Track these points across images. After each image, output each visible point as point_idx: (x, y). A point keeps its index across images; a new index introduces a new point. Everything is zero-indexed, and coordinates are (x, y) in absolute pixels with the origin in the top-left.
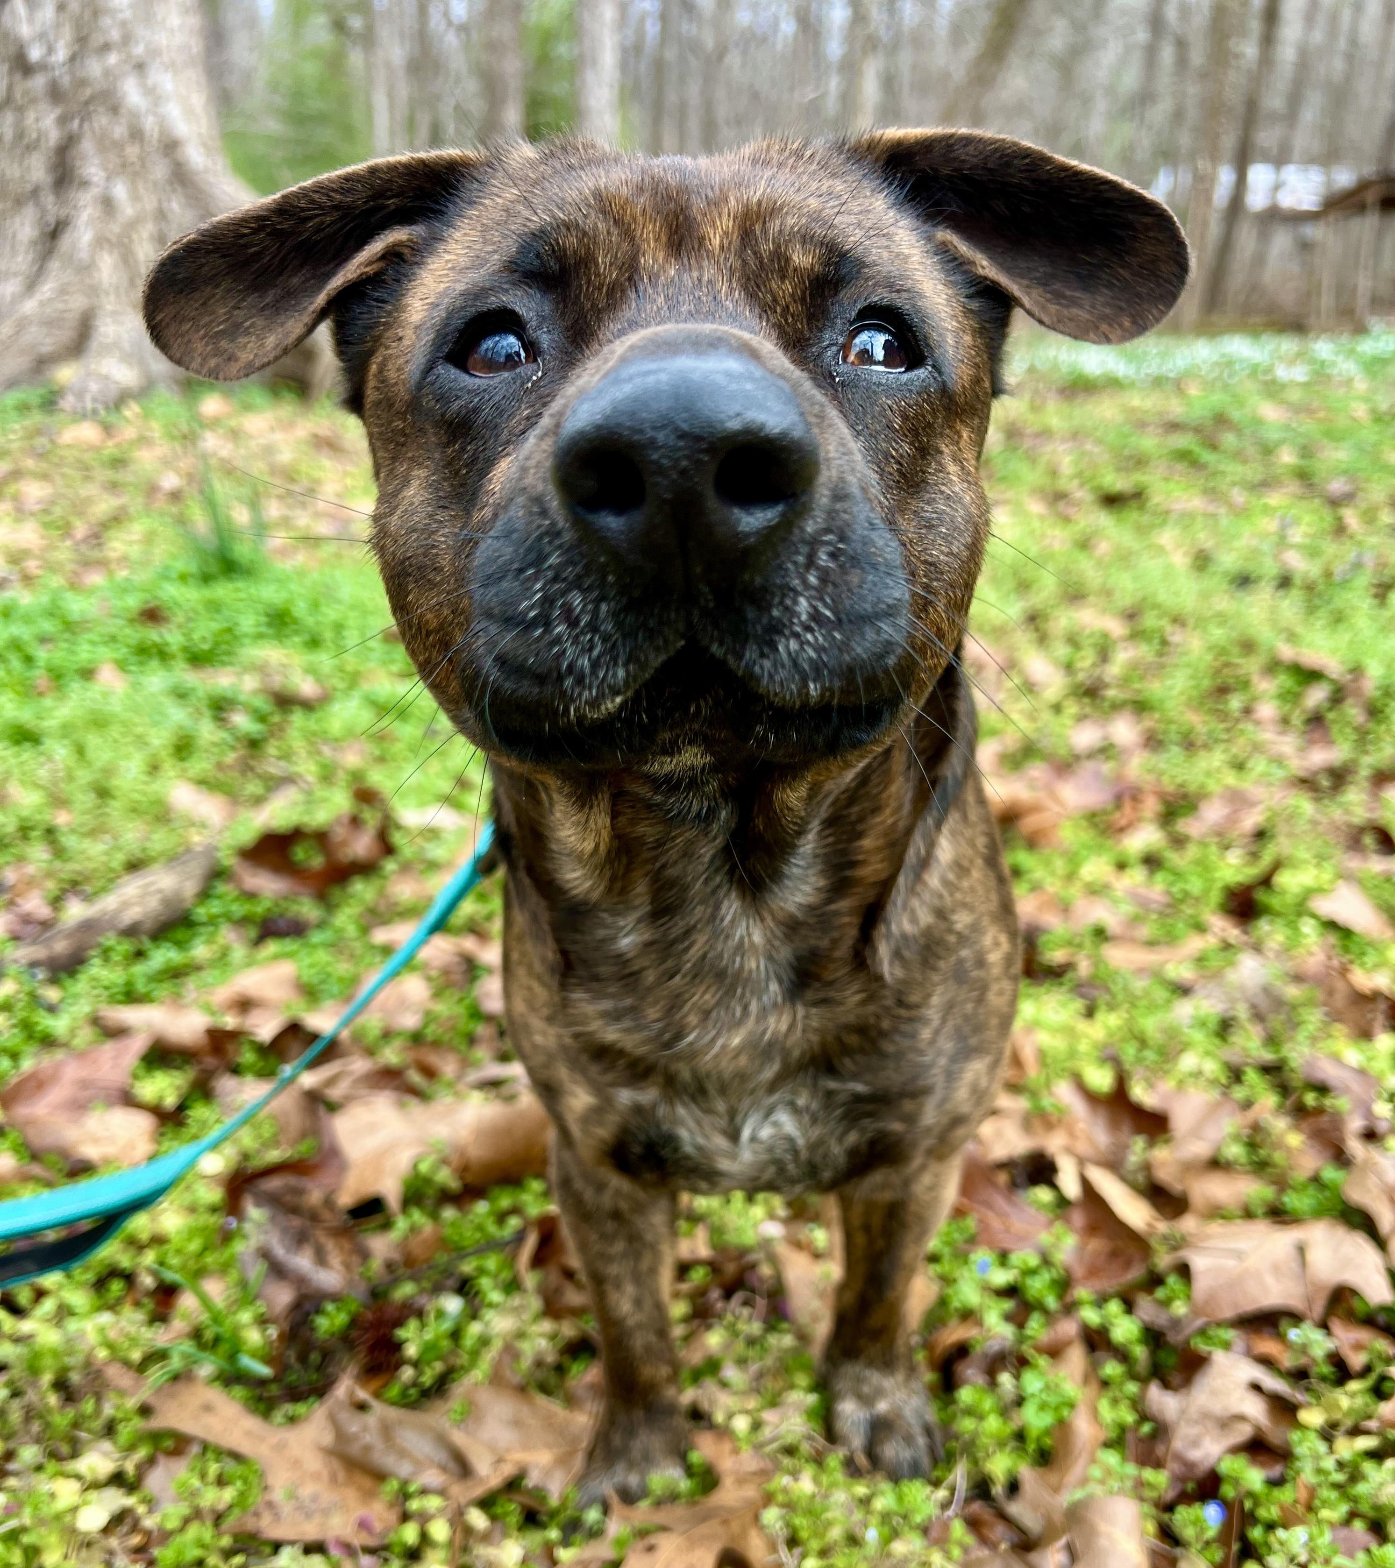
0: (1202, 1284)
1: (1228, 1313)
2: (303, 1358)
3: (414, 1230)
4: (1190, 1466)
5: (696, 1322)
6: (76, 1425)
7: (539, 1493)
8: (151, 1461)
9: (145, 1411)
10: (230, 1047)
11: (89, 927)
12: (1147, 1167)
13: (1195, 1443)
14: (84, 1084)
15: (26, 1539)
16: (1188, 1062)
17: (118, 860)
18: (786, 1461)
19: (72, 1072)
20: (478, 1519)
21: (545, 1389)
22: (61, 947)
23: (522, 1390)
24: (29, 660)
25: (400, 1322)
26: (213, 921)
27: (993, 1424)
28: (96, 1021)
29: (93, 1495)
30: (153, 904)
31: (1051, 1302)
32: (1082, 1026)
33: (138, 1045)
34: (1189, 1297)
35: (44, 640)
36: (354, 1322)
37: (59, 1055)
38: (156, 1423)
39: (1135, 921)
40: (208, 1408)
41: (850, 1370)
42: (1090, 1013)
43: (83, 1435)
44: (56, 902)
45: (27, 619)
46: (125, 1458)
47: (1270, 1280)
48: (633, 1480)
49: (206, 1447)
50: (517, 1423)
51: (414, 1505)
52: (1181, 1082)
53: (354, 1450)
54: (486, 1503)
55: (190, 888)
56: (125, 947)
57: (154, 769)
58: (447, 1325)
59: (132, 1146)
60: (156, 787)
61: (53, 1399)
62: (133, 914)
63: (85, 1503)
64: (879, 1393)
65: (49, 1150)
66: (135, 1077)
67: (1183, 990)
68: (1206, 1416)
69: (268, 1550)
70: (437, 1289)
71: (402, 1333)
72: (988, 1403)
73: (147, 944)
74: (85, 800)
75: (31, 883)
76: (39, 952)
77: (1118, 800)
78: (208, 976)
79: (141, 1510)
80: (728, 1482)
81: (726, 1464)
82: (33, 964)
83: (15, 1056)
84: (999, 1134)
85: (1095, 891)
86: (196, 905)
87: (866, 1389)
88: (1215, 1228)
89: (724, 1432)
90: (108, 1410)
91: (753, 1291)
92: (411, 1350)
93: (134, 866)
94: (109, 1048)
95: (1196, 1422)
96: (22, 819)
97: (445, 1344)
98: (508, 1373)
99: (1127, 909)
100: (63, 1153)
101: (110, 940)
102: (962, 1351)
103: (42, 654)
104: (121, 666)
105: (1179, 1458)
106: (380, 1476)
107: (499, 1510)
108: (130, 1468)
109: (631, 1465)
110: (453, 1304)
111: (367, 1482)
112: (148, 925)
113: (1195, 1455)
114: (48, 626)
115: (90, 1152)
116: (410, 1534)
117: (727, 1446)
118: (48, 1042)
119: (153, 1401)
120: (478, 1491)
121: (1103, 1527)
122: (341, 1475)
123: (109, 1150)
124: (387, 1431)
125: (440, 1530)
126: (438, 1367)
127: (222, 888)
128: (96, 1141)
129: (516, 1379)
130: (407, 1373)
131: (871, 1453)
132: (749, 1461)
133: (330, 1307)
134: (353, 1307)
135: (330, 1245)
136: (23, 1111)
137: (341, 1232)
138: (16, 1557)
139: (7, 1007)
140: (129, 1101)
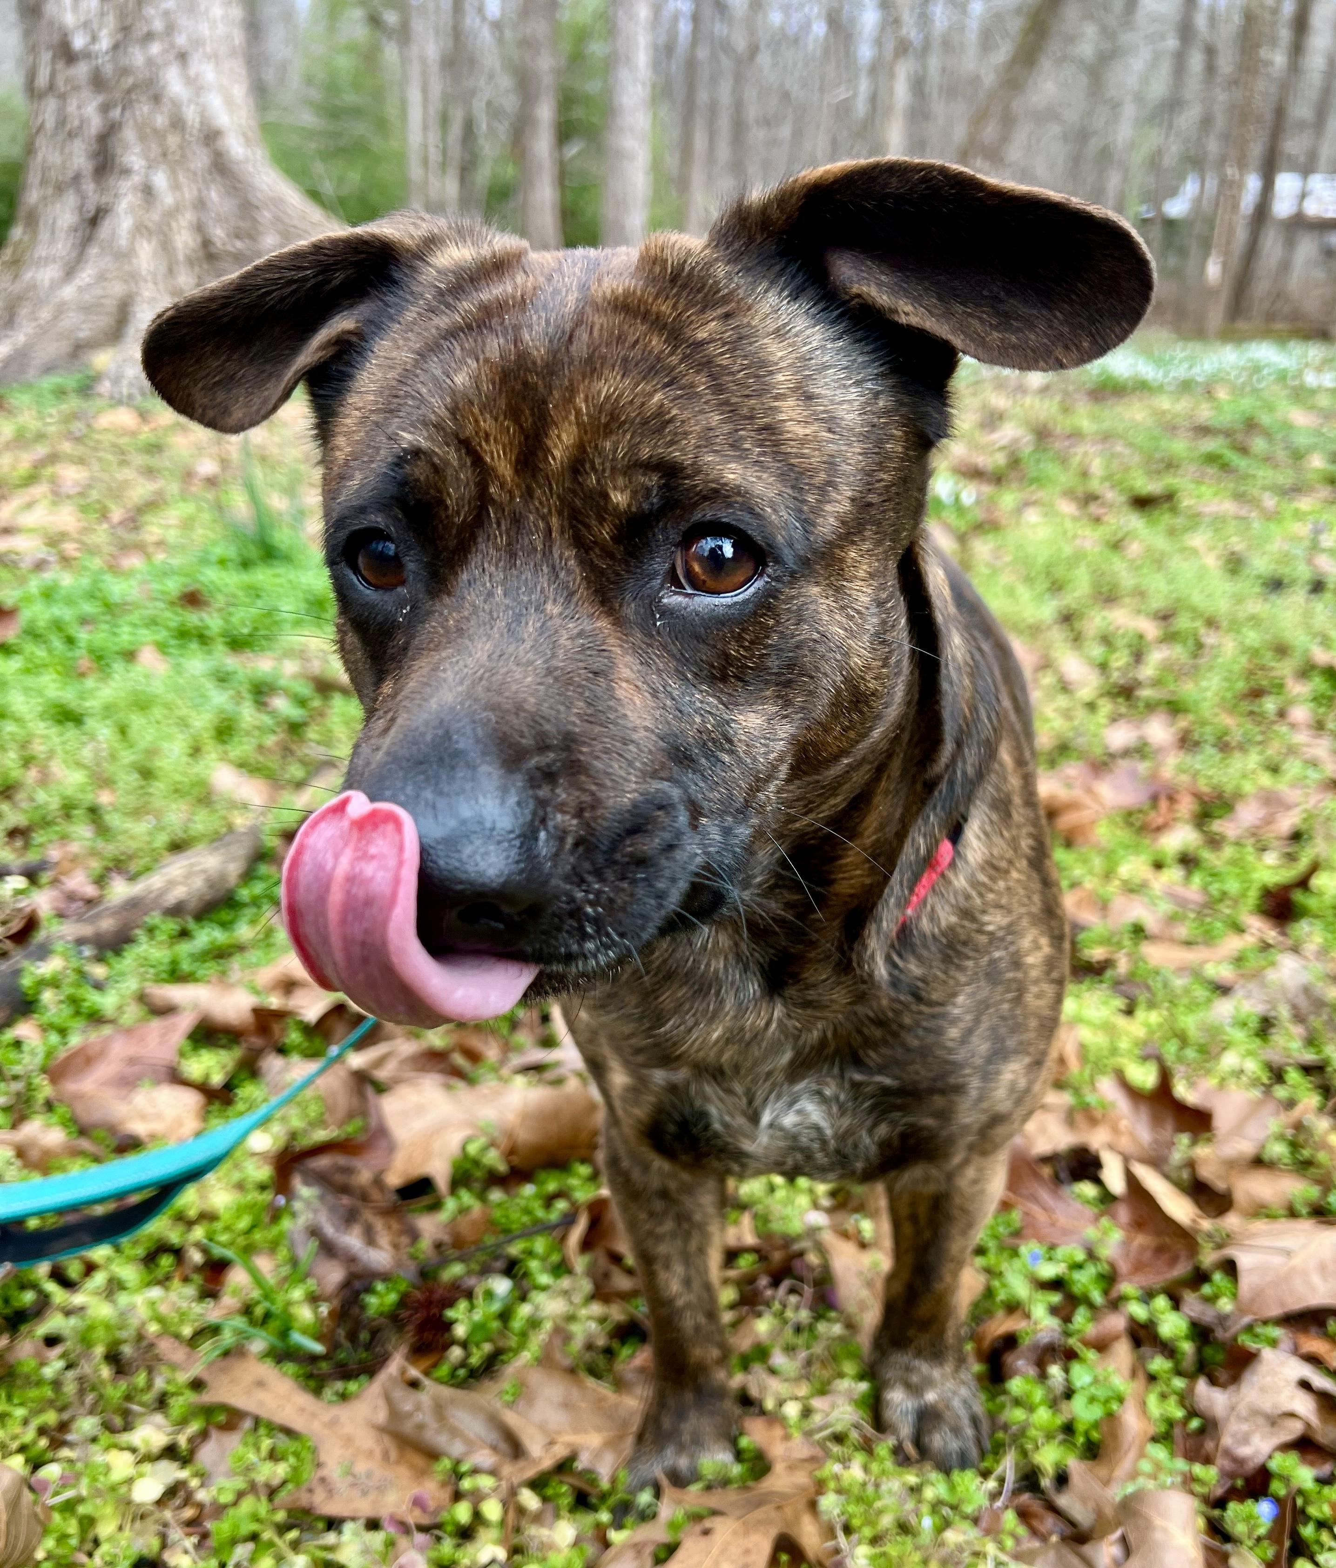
0: (1247, 1281)
1: (1276, 1311)
2: (352, 1337)
3: (463, 1211)
4: (1239, 1462)
5: (745, 1309)
6: (128, 1398)
7: (589, 1475)
8: (204, 1435)
9: (197, 1385)
10: (276, 1028)
11: (134, 905)
12: (1191, 1164)
13: (1245, 1440)
14: (132, 1061)
15: (82, 1510)
16: (1230, 1060)
17: (162, 840)
18: (836, 1449)
19: (120, 1049)
20: (530, 1500)
21: (594, 1372)
22: (107, 924)
23: (572, 1371)
24: (70, 641)
25: (451, 1303)
26: (256, 902)
27: (1043, 1416)
28: (142, 998)
29: (147, 1467)
30: (198, 883)
31: (1097, 1297)
32: (1122, 1022)
33: (185, 1023)
34: (1235, 1296)
35: (84, 621)
36: (404, 1301)
37: (107, 1030)
38: (208, 1397)
39: (1172, 920)
40: (260, 1384)
41: (900, 1359)
42: (1129, 1012)
43: (136, 1408)
44: (101, 881)
45: (69, 601)
46: (178, 1432)
47: (1316, 1279)
48: (683, 1463)
49: (257, 1422)
50: (567, 1405)
51: (466, 1484)
52: (1223, 1079)
53: (408, 1428)
54: (537, 1484)
55: (234, 869)
56: (171, 926)
57: (196, 751)
58: (496, 1307)
59: (179, 1123)
60: (198, 769)
61: (106, 1372)
62: (178, 893)
63: (141, 1475)
64: (928, 1382)
65: (95, 1126)
66: (182, 1054)
67: (1223, 990)
68: (1255, 1413)
69: (321, 1525)
70: (485, 1271)
71: (450, 1314)
72: (1038, 1394)
73: (191, 925)
74: (128, 780)
75: (74, 860)
76: (86, 930)
77: (1154, 799)
78: (253, 956)
79: (194, 1483)
80: (779, 1468)
81: (777, 1450)
82: (80, 942)
83: (63, 1032)
84: (1043, 1130)
85: (1133, 889)
86: (238, 886)
87: (915, 1379)
88: (1260, 1225)
89: (775, 1418)
90: (160, 1383)
91: (801, 1280)
92: (460, 1331)
93: (177, 847)
94: (156, 1024)
95: (1246, 1420)
96: (65, 798)
97: (495, 1325)
98: (558, 1356)
99: (1165, 907)
100: (112, 1129)
101: (155, 918)
102: (1010, 1341)
103: (83, 636)
104: (162, 648)
105: (1227, 1453)
106: (433, 1455)
107: (549, 1492)
108: (182, 1441)
109: (681, 1448)
110: (502, 1286)
111: (419, 1461)
112: (193, 905)
113: (1244, 1451)
114: (89, 608)
115: (138, 1128)
116: (462, 1513)
117: (778, 1432)
118: (96, 1018)
119: (206, 1377)
120: (531, 1473)
121: (1158, 1521)
122: (393, 1454)
123: (157, 1127)
124: (439, 1409)
125: (492, 1510)
126: (487, 1347)
127: (264, 869)
128: (143, 1117)
129: (567, 1362)
130: (456, 1353)
131: (918, 1441)
132: (799, 1448)
133: (380, 1287)
134: (403, 1287)
135: (379, 1224)
136: (71, 1086)
137: (390, 1212)
138: (72, 1527)
139: (54, 983)
140: (176, 1078)
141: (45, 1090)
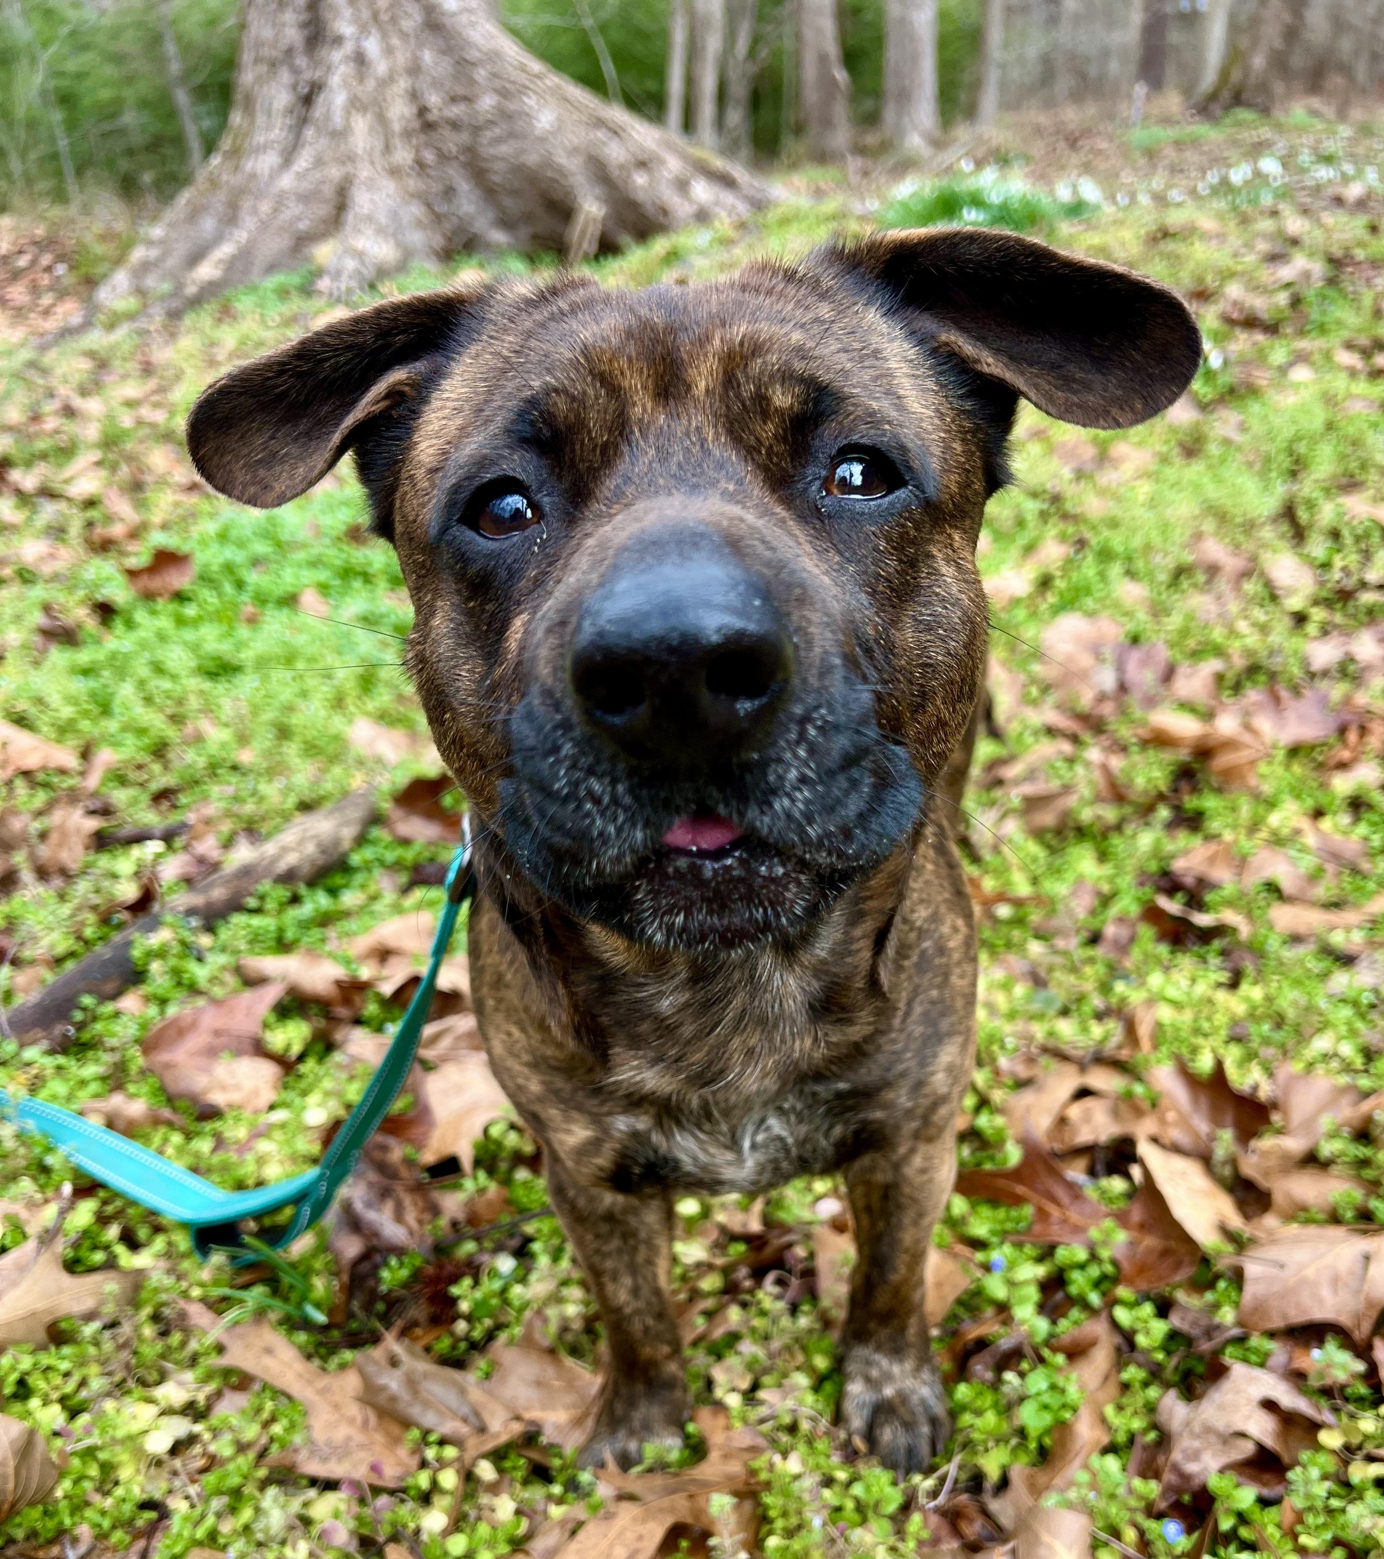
0: (1250, 1291)
1: (1277, 1323)
2: (368, 1307)
3: (482, 1191)
4: (1185, 1477)
5: (726, 1297)
6: (163, 1356)
7: (553, 1449)
8: (218, 1394)
9: (220, 1349)
10: (357, 999)
11: (247, 872)
12: (1233, 1162)
13: (1195, 1456)
14: (217, 1033)
15: (102, 1456)
16: (1321, 1043)
17: (291, 801)
18: (785, 1438)
19: (211, 1019)
20: (486, 1471)
21: (575, 1351)
22: (218, 893)
23: (552, 1352)
24: (240, 585)
25: (455, 1279)
26: (367, 867)
27: (990, 1419)
28: (238, 970)
29: (165, 1420)
30: (310, 848)
31: (1094, 1298)
32: (1222, 996)
33: (272, 994)
34: (1237, 1305)
35: (256, 562)
36: (416, 1275)
37: (201, 1002)
38: (225, 1361)
39: (1314, 877)
40: (269, 1351)
41: (863, 1352)
42: (1234, 984)
43: (169, 1365)
44: (228, 844)
45: (241, 544)
46: (198, 1389)
47: (1326, 1292)
48: (632, 1446)
49: (265, 1387)
50: (539, 1384)
51: (431, 1453)
52: (1310, 1066)
53: (382, 1399)
54: (498, 1456)
55: (348, 833)
56: (283, 893)
57: (338, 703)
58: (497, 1285)
59: (256, 1093)
60: (338, 723)
61: (148, 1331)
62: (291, 859)
63: (157, 1428)
64: (888, 1377)
65: (181, 1096)
66: (266, 1026)
67: (1347, 960)
68: (1208, 1430)
69: (304, 1482)
70: (499, 1248)
71: (455, 1290)
72: (987, 1400)
73: (302, 890)
74: (263, 740)
75: (208, 822)
76: (197, 900)
78: (352, 925)
79: (207, 1436)
80: (714, 1455)
81: (717, 1439)
82: (191, 912)
83: (163, 1002)
84: (1087, 1118)
85: (1278, 841)
86: (352, 850)
87: (874, 1373)
88: (1294, 1228)
89: (719, 1408)
90: (194, 1345)
91: (790, 1272)
92: (464, 1306)
93: (306, 807)
94: (248, 995)
95: (1198, 1437)
96: (211, 756)
97: (495, 1302)
98: (537, 1336)
99: (1308, 862)
100: (193, 1099)
101: (265, 886)
102: (982, 1344)
103: (253, 578)
104: (324, 589)
105: (1176, 1469)
106: (406, 1424)
107: (507, 1464)
108: (201, 1398)
109: (632, 1433)
110: (506, 1264)
111: (395, 1429)
112: (306, 870)
113: (1192, 1468)
114: (261, 548)
115: (218, 1098)
116: (423, 1480)
117: (721, 1421)
118: (194, 990)
119: (226, 1340)
120: (489, 1446)
122: (373, 1420)
123: (235, 1097)
124: (413, 1382)
125: (449, 1479)
126: (488, 1322)
127: (376, 832)
128: (223, 1088)
129: (546, 1342)
130: (461, 1326)
131: (870, 1436)
132: (742, 1437)
133: (393, 1262)
134: (418, 1262)
135: (407, 1200)
136: (164, 1057)
137: (419, 1189)
138: (94, 1471)
139: (161, 954)
140: (260, 1050)
141: (137, 1060)
